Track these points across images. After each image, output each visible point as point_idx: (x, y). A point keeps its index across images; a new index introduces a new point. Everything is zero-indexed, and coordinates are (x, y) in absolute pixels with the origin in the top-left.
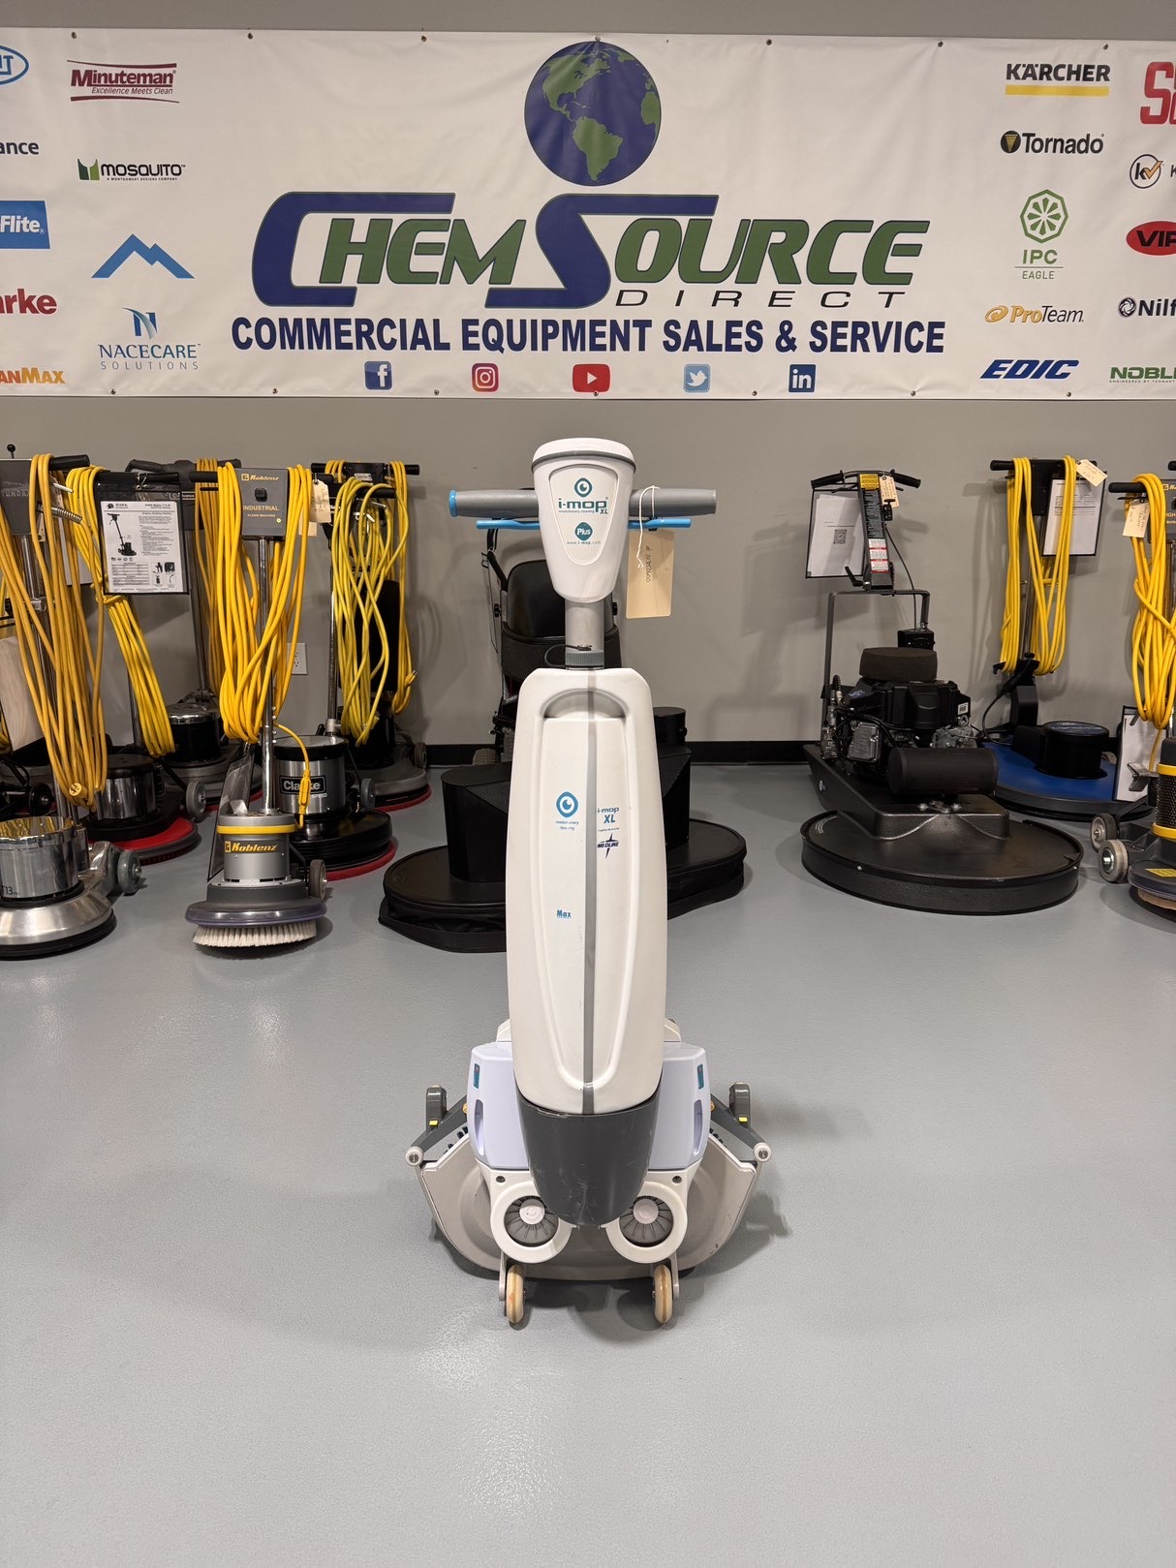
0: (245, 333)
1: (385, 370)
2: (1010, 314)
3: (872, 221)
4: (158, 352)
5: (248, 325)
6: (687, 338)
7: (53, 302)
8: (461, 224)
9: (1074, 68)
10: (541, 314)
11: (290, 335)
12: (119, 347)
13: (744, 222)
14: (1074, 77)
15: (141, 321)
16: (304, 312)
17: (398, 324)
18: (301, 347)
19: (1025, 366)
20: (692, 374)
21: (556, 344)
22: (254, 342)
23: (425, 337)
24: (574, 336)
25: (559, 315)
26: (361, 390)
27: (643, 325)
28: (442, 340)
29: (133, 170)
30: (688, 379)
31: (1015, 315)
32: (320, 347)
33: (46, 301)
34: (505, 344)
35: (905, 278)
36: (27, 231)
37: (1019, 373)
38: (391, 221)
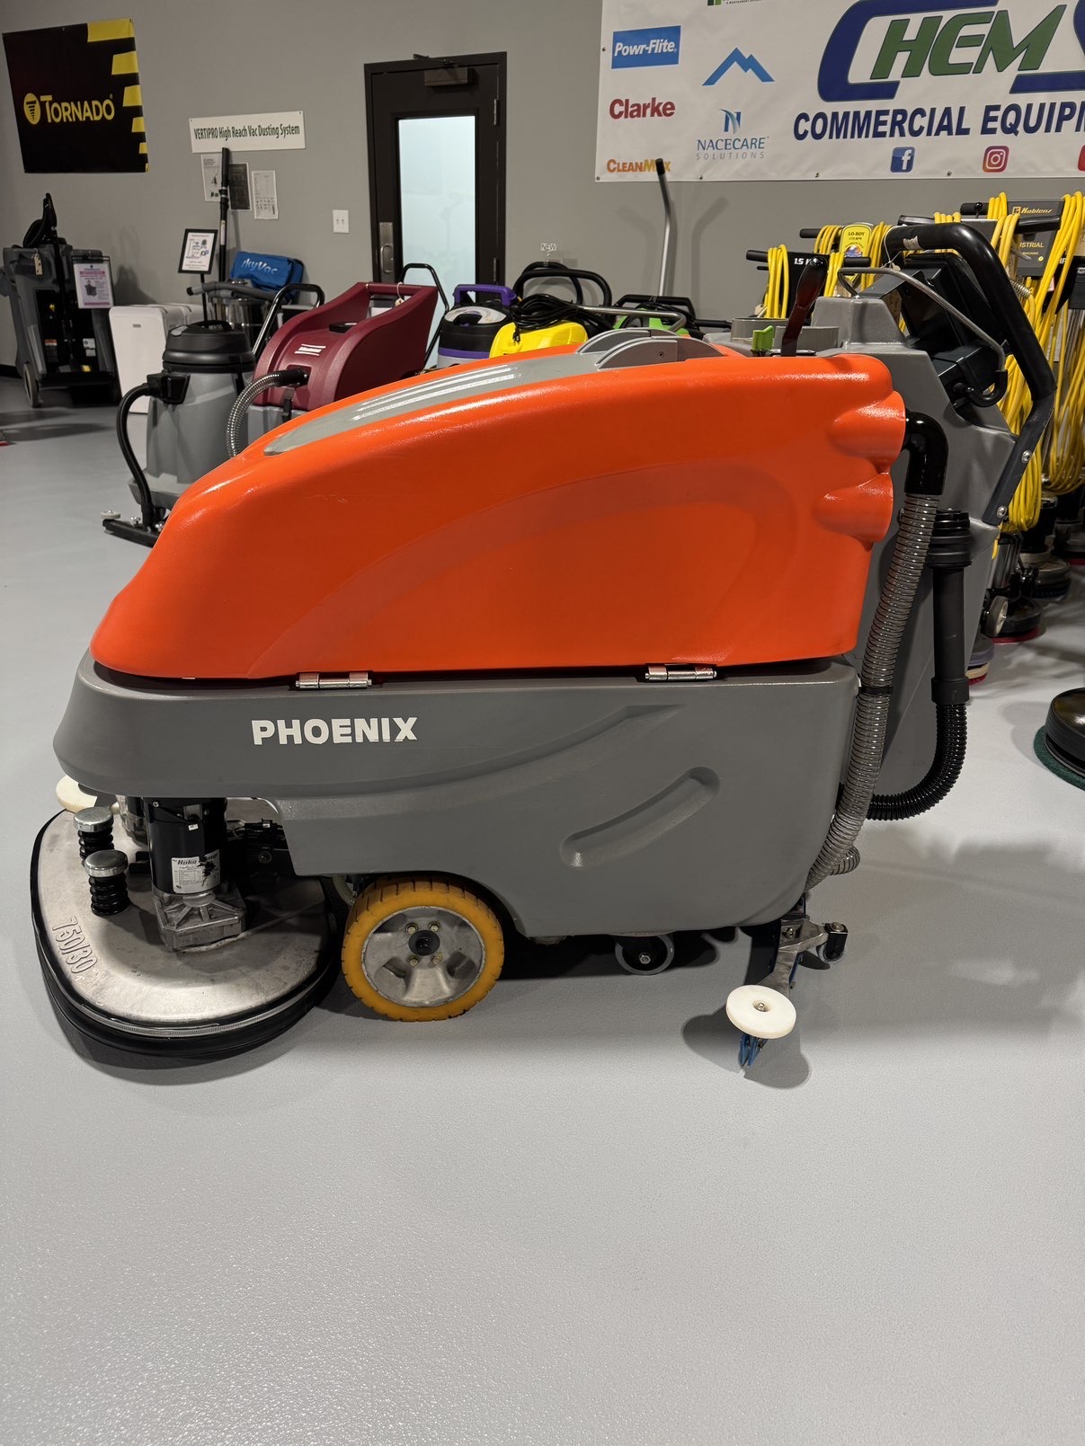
0: (804, 126)
1: (909, 155)
5: (807, 118)
7: (673, 108)
8: (1003, 15)
11: (838, 127)
12: (711, 141)
15: (732, 119)
16: (852, 106)
17: (928, 113)
18: (845, 137)
21: (1069, 125)
22: (809, 134)
25: (1077, 97)
26: (886, 173)
28: (963, 127)
32: (860, 136)
33: (669, 106)
34: (1020, 128)
36: (665, 51)
38: (942, 17)
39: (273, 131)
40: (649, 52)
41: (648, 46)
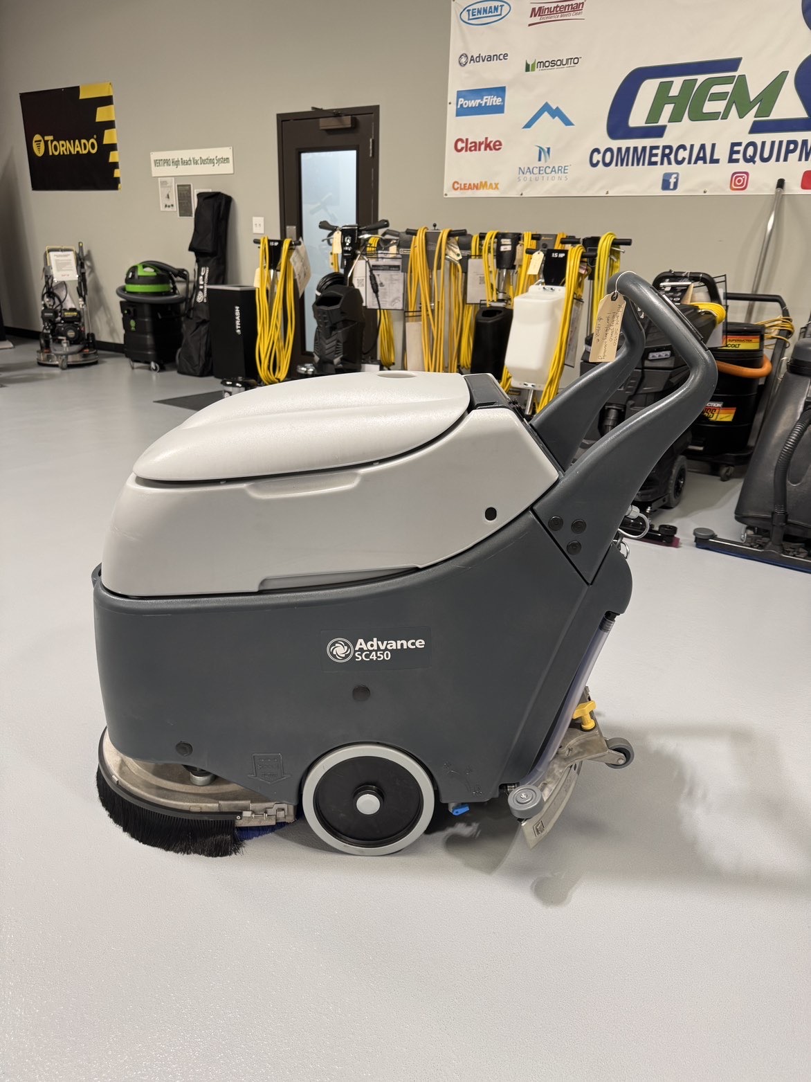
0: (597, 157)
1: (675, 178)
5: (599, 152)
7: (500, 144)
8: (742, 78)
10: (786, 136)
12: (529, 168)
15: (543, 152)
16: (632, 143)
17: (688, 148)
18: (627, 165)
21: (793, 157)
22: (601, 164)
23: (704, 156)
24: (808, 151)
25: (799, 136)
26: (658, 191)
28: (715, 157)
29: (553, 63)
32: (638, 164)
33: (498, 143)
34: (757, 158)
36: (494, 104)
38: (696, 80)
39: (211, 161)
40: (483, 105)
41: (482, 100)
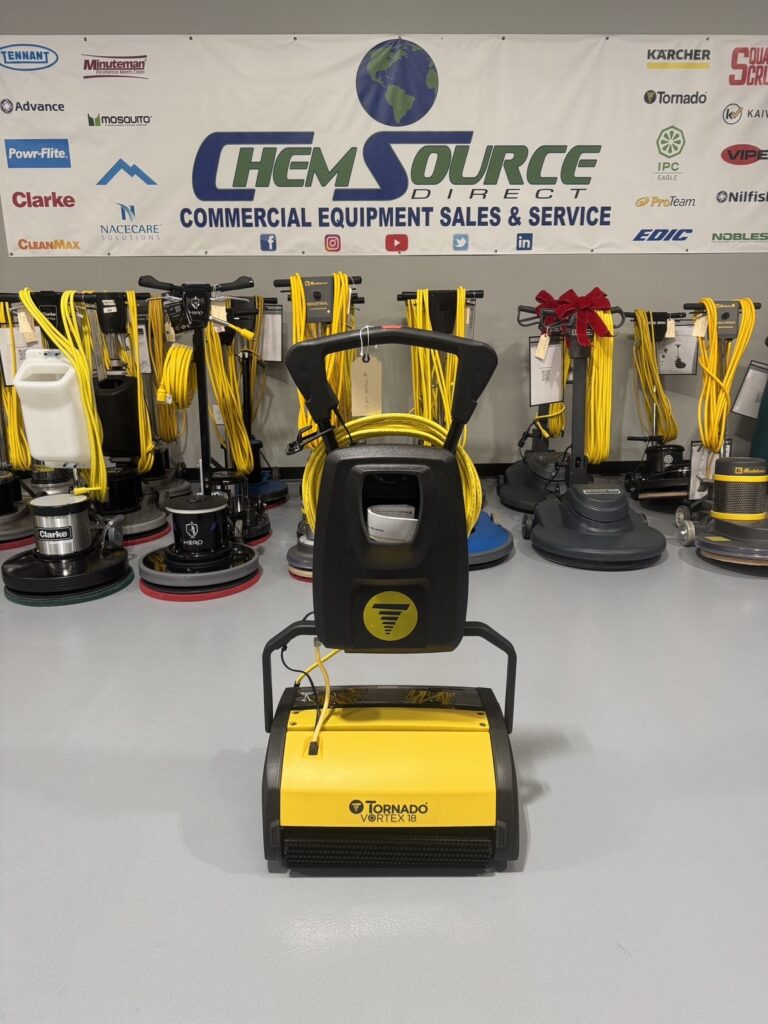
0: (188, 218)
1: (273, 239)
2: (650, 203)
3: (566, 147)
4: (136, 230)
5: (190, 212)
6: (454, 218)
7: (73, 200)
8: (318, 151)
9: (689, 52)
10: (366, 204)
11: (215, 218)
12: (112, 226)
13: (489, 148)
14: (688, 57)
15: (124, 211)
16: (223, 205)
17: (280, 211)
18: (222, 225)
19: (660, 233)
20: (458, 241)
21: (375, 222)
23: (296, 219)
24: (386, 218)
25: (377, 205)
26: (258, 252)
27: (428, 210)
28: (307, 220)
29: (120, 120)
30: (455, 243)
31: (654, 202)
32: (233, 225)
33: (69, 199)
35: (586, 181)
36: (56, 157)
37: (656, 237)
38: (275, 149)
40: (43, 157)
41: (40, 151)
